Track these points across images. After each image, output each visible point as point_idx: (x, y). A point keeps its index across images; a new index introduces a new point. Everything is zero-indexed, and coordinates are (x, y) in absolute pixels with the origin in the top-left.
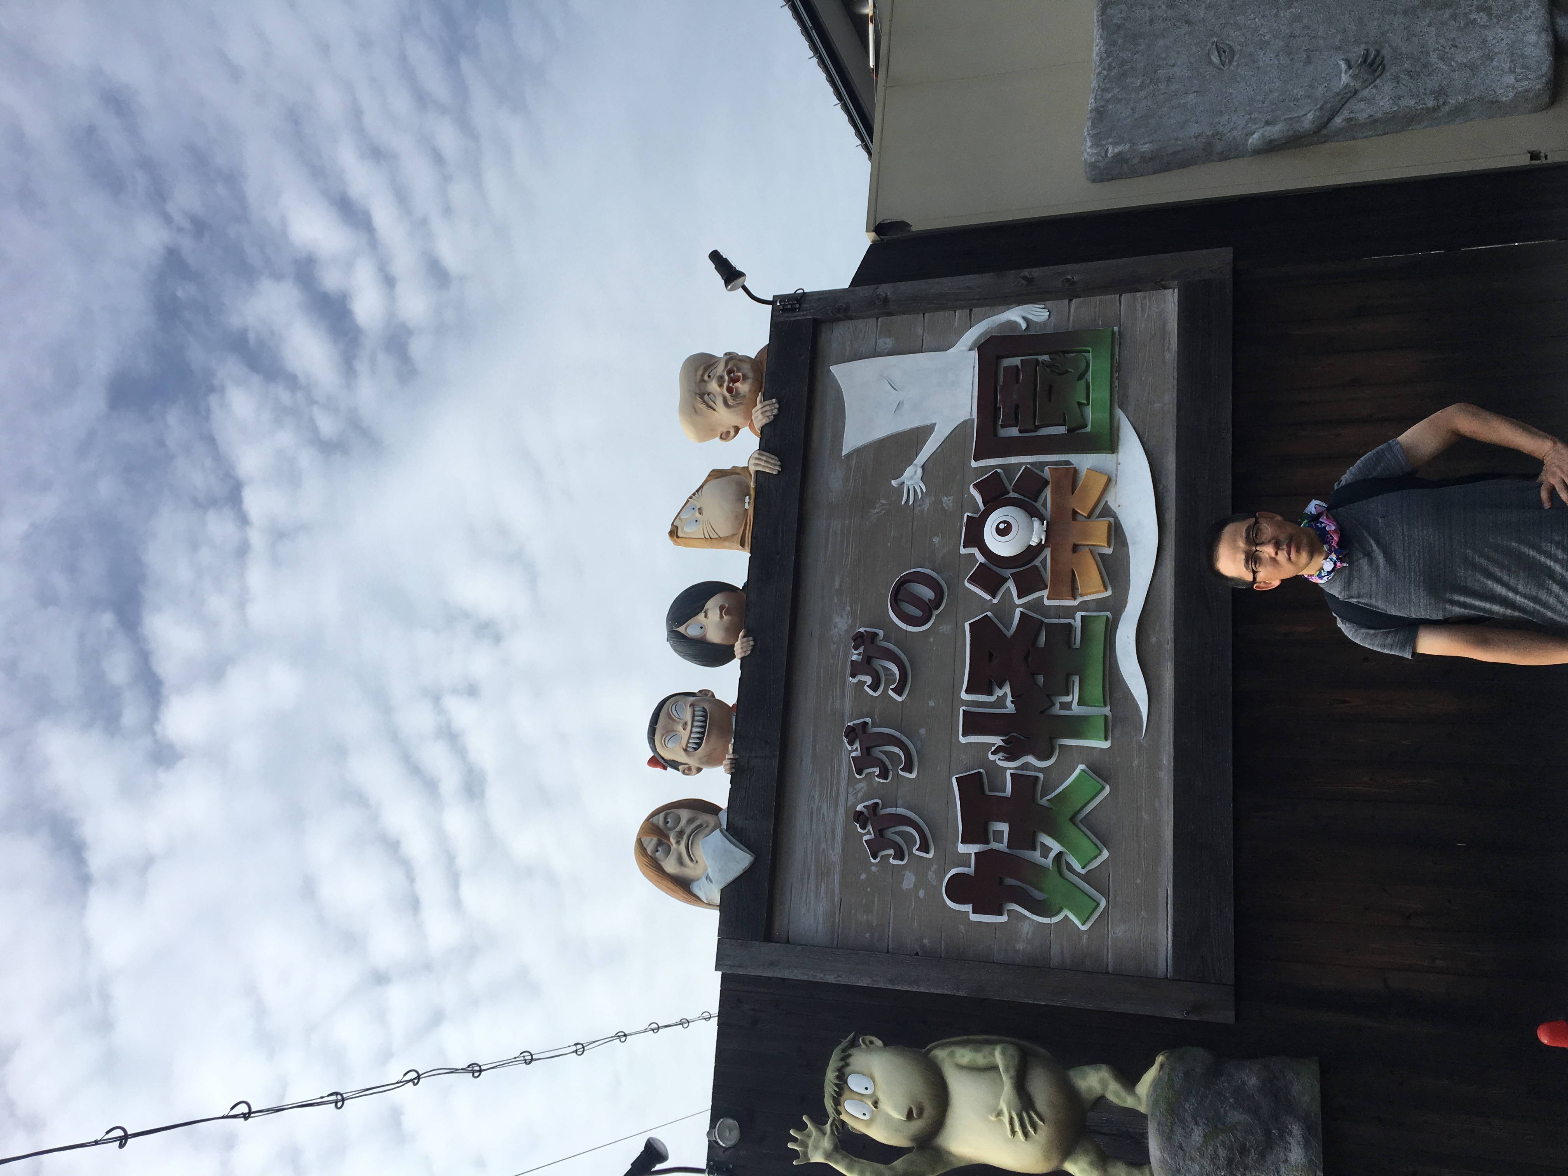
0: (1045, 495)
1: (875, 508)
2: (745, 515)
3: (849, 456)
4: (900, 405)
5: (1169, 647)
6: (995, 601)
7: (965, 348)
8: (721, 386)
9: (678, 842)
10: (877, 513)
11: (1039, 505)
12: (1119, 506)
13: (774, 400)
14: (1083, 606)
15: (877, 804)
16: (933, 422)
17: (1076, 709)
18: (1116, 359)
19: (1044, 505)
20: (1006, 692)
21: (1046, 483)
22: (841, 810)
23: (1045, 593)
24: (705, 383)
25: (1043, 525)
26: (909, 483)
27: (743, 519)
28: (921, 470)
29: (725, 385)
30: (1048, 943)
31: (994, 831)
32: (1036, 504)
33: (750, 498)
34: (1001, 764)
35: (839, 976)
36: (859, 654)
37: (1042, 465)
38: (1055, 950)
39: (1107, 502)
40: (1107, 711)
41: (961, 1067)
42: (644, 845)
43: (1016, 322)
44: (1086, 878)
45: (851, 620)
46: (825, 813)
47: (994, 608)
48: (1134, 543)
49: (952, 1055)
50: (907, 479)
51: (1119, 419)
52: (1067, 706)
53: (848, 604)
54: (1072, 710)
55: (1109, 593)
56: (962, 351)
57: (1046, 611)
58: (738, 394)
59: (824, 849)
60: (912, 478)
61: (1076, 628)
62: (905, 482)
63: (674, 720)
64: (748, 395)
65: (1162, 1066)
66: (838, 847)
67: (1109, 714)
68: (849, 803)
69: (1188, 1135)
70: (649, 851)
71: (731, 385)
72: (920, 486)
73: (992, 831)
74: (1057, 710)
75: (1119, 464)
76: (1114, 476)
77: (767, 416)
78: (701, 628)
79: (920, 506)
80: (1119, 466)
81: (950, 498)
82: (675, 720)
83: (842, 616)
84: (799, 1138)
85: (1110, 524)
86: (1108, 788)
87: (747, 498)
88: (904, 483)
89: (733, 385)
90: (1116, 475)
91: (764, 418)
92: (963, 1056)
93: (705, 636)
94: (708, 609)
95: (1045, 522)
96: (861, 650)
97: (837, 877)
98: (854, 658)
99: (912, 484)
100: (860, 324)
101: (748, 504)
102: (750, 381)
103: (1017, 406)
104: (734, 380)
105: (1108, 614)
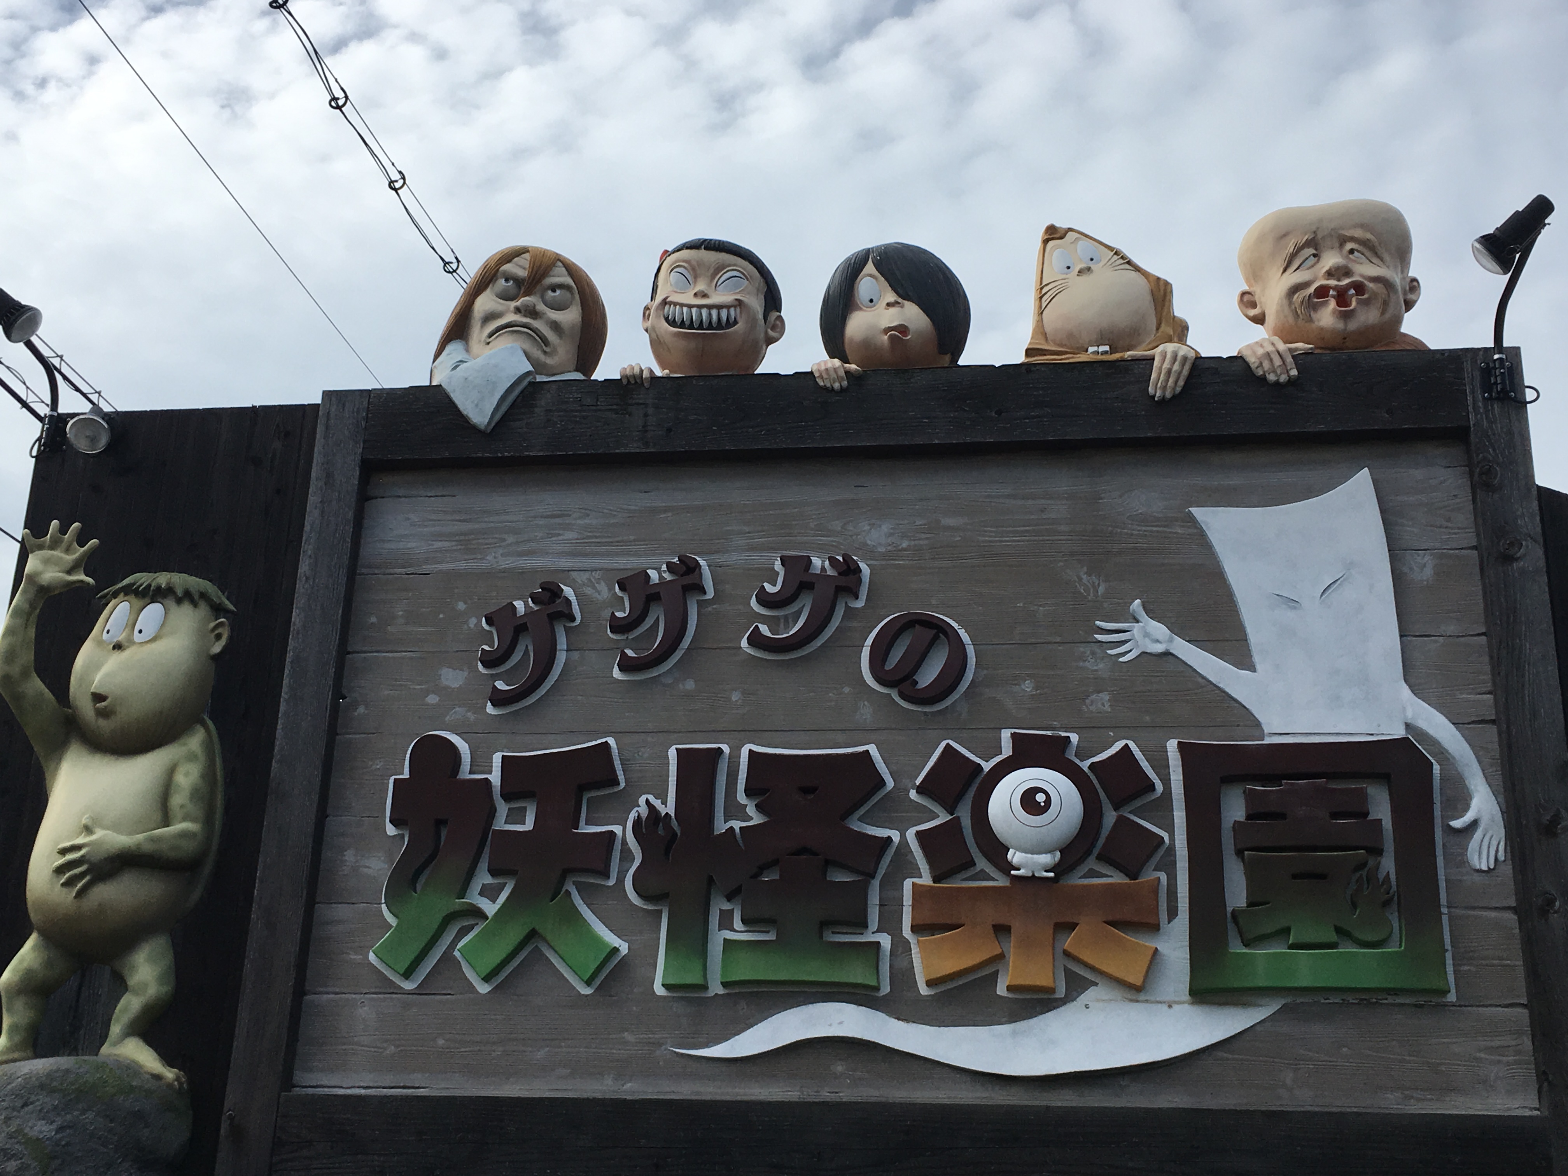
0: (1109, 873)
1: (1089, 574)
2: (1078, 348)
3: (1192, 520)
4: (1292, 603)
5: (826, 1095)
6: (913, 794)
7: (1409, 714)
8: (1330, 274)
9: (518, 310)
10: (1080, 579)
11: (1091, 863)
12: (1087, 1007)
13: (1294, 372)
14: (901, 947)
15: (573, 619)
16: (1258, 667)
17: (718, 937)
18: (1386, 999)
19: (1092, 874)
20: (752, 819)
21: (1134, 877)
22: (565, 563)
23: (926, 880)
24: (1337, 245)
25: (1046, 871)
26: (1135, 631)
27: (1072, 348)
28: (1160, 651)
29: (1333, 282)
30: (354, 900)
31: (525, 808)
32: (1092, 858)
33: (1106, 352)
34: (633, 815)
35: (307, 578)
36: (823, 569)
37: (1170, 867)
38: (341, 911)
39: (1096, 984)
40: (716, 988)
41: (171, 772)
42: (516, 259)
43: (1467, 808)
44: (447, 958)
45: (884, 550)
46: (560, 538)
47: (900, 791)
48: (1014, 1033)
49: (191, 757)
50: (1144, 627)
51: (1261, 1006)
52: (726, 922)
53: (913, 543)
54: (719, 931)
55: (924, 990)
56: (1404, 709)
57: (893, 882)
58: (1315, 307)
59: (504, 540)
60: (1146, 635)
61: (862, 934)
62: (1140, 624)
63: (713, 276)
64: (1314, 326)
65: (157, 1077)
66: (507, 563)
67: (711, 993)
68: (574, 574)
69: (43, 1114)
70: (507, 267)
71: (1331, 292)
72: (1131, 651)
73: (523, 805)
74: (719, 905)
75: (1170, 1006)
76: (1146, 998)
77: (1261, 364)
78: (871, 301)
79: (1093, 653)
80: (1165, 1007)
81: (1107, 706)
82: (714, 278)
83: (891, 535)
84: (66, 536)
85: (1052, 990)
86: (587, 991)
87: (1107, 348)
88: (1138, 621)
89: (1333, 296)
90: (1147, 1001)
91: (1259, 359)
92: (187, 774)
93: (861, 309)
94: (902, 307)
95: (1052, 874)
96: (830, 572)
97: (462, 565)
98: (817, 562)
99: (1133, 635)
100: (1464, 518)
101: (1095, 352)
102: (1340, 325)
103: (1282, 816)
104: (1342, 298)
105: (886, 989)
